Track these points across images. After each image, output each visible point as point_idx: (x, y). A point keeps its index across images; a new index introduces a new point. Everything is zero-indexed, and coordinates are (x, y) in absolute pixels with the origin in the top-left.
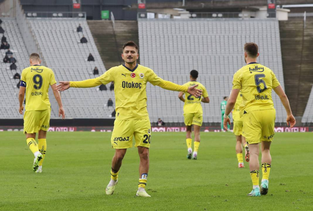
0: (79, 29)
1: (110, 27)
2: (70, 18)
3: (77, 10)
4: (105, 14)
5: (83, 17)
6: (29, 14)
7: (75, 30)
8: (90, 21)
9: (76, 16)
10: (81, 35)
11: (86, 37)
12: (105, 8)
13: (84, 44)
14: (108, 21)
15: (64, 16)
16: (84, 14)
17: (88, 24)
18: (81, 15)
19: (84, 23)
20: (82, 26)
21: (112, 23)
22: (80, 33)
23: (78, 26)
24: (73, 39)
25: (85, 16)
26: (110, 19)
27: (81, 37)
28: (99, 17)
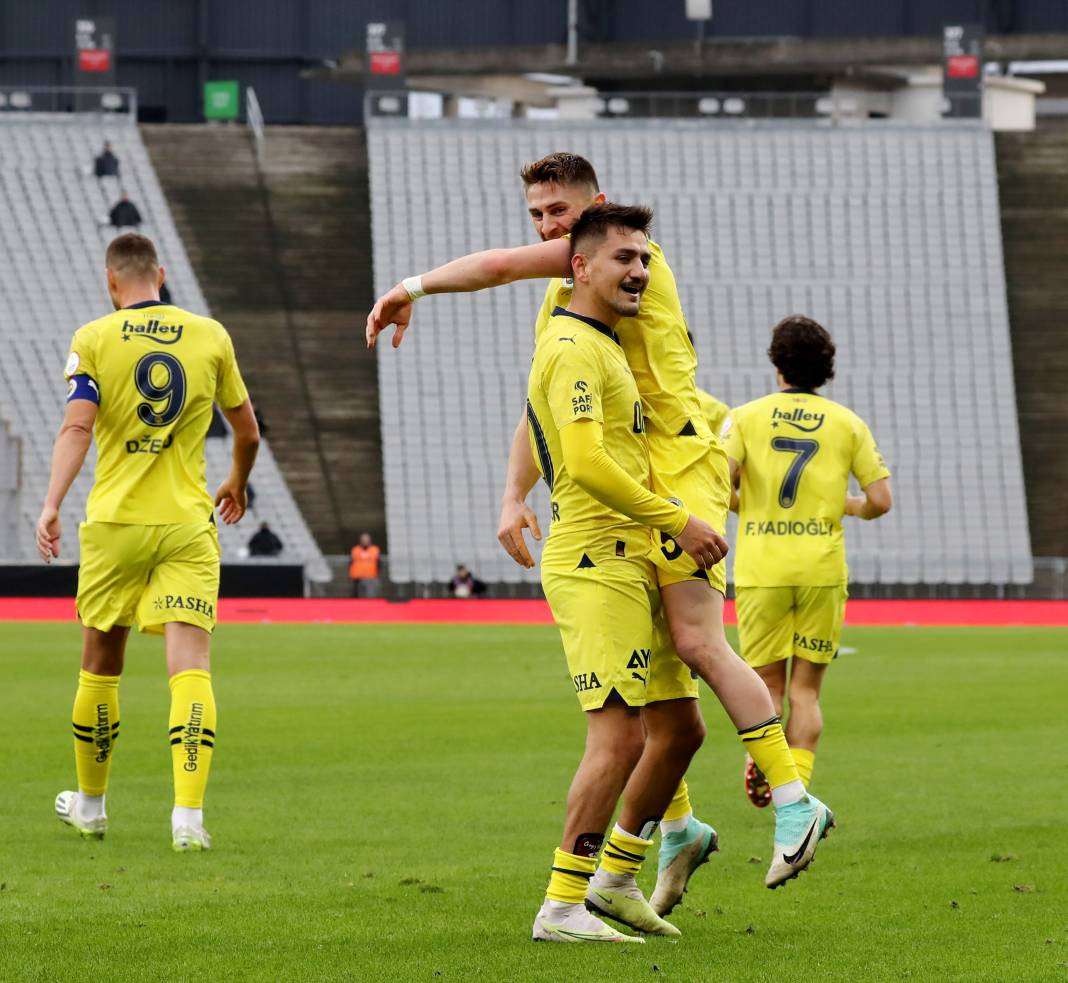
0: (106, 165)
1: (244, 156)
2: (63, 117)
3: (96, 77)
4: (220, 97)
5: (123, 109)
7: (88, 169)
8: (153, 129)
9: (93, 104)
10: (112, 190)
11: (134, 198)
12: (222, 69)
14: (233, 128)
15: (40, 104)
16: (125, 97)
17: (147, 140)
18: (111, 100)
19: (126, 138)
20: (118, 151)
21: (250, 137)
22: (109, 182)
23: (98, 150)
24: (79, 207)
25: (133, 104)
26: (242, 119)
27: (115, 199)
28: (195, 111)
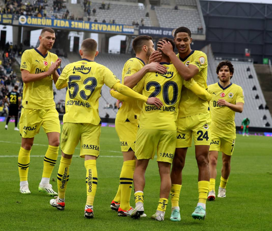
0: (248, 70)
1: (268, 69)
2: (243, 62)
3: (248, 57)
4: (265, 61)
5: (251, 62)
6: (217, 58)
7: (246, 70)
8: (256, 65)
9: (247, 61)
10: (249, 73)
11: (252, 74)
12: (266, 57)
13: (251, 79)
15: (239, 60)
16: (252, 60)
17: (254, 66)
18: (250, 60)
19: (252, 66)
20: (250, 68)
21: (269, 67)
22: (249, 72)
23: (247, 67)
24: (244, 75)
25: (253, 61)
26: (268, 64)
27: (249, 74)
28: (262, 62)
